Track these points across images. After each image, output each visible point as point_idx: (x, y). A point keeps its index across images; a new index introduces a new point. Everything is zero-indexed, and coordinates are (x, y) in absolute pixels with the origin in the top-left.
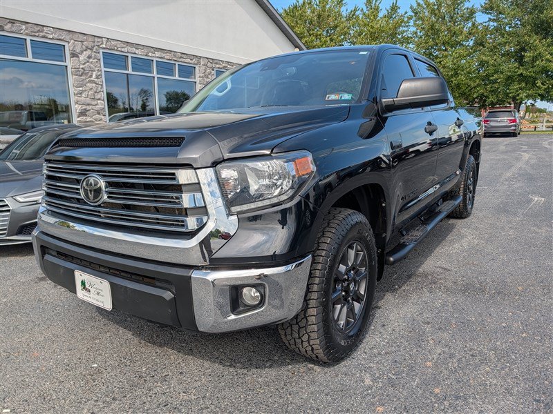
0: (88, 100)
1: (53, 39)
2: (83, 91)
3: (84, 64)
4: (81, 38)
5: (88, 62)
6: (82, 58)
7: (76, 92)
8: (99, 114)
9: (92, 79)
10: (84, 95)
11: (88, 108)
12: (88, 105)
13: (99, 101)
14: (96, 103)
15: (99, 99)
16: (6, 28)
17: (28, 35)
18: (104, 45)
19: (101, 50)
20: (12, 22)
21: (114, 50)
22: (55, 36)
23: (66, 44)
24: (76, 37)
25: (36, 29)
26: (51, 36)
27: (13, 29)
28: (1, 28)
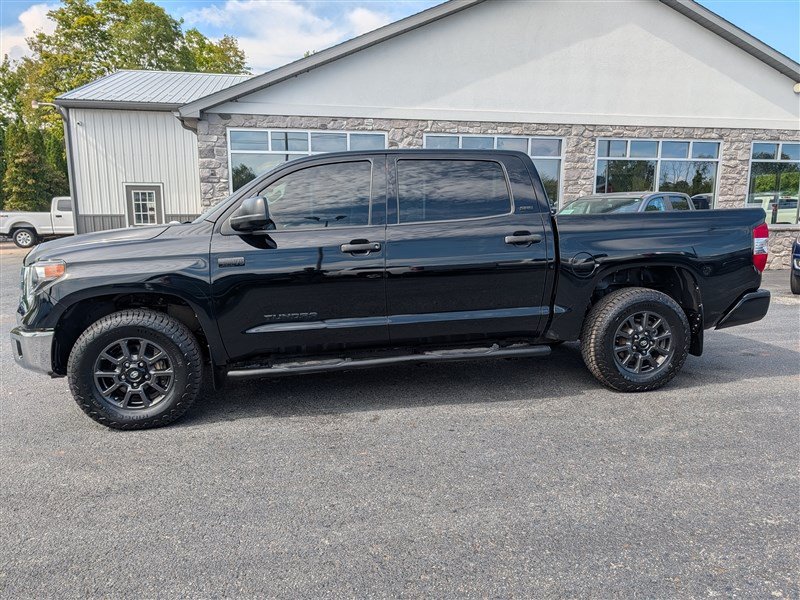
1: (372, 130)
4: (402, 124)
16: (329, 126)
17: (348, 130)
18: (428, 129)
19: (425, 135)
20: (335, 119)
21: (441, 132)
22: (375, 127)
23: (386, 133)
24: (396, 124)
25: (356, 122)
26: (371, 128)
27: (335, 126)
28: (324, 127)
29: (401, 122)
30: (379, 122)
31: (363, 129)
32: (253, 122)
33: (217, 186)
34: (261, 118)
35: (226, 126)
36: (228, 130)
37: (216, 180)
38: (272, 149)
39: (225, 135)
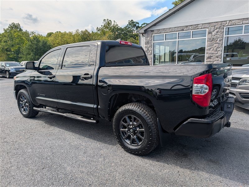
0: (213, 52)
1: (201, 28)
2: (211, 48)
3: (214, 36)
4: (214, 24)
5: (216, 34)
6: (213, 33)
7: (207, 49)
8: (218, 58)
9: (217, 42)
10: (211, 50)
11: (212, 55)
12: (212, 54)
13: (219, 52)
14: (217, 52)
15: (219, 51)
16: (185, 29)
17: (191, 30)
18: (227, 25)
19: (225, 27)
20: (187, 26)
21: (233, 25)
22: (202, 27)
23: (207, 29)
24: (212, 25)
25: (195, 26)
26: (200, 28)
27: (187, 29)
28: (183, 30)
29: (214, 23)
30: (204, 25)
31: (198, 29)
32: (160, 32)
33: (149, 53)
34: (162, 30)
35: (152, 34)
36: (153, 35)
37: (149, 52)
38: (165, 40)
39: (152, 37)
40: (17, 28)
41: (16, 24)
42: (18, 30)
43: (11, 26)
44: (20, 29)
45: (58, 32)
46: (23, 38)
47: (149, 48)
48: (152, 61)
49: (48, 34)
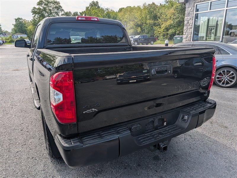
33: (188, 27)
35: (195, 3)
36: (196, 4)
37: (188, 25)
38: (210, 10)
39: (194, 7)
40: (96, 6)
41: (95, 2)
42: (97, 7)
43: (91, 4)
44: (98, 6)
45: (128, 7)
46: (99, 14)
47: (189, 21)
48: (191, 36)
49: (120, 9)
